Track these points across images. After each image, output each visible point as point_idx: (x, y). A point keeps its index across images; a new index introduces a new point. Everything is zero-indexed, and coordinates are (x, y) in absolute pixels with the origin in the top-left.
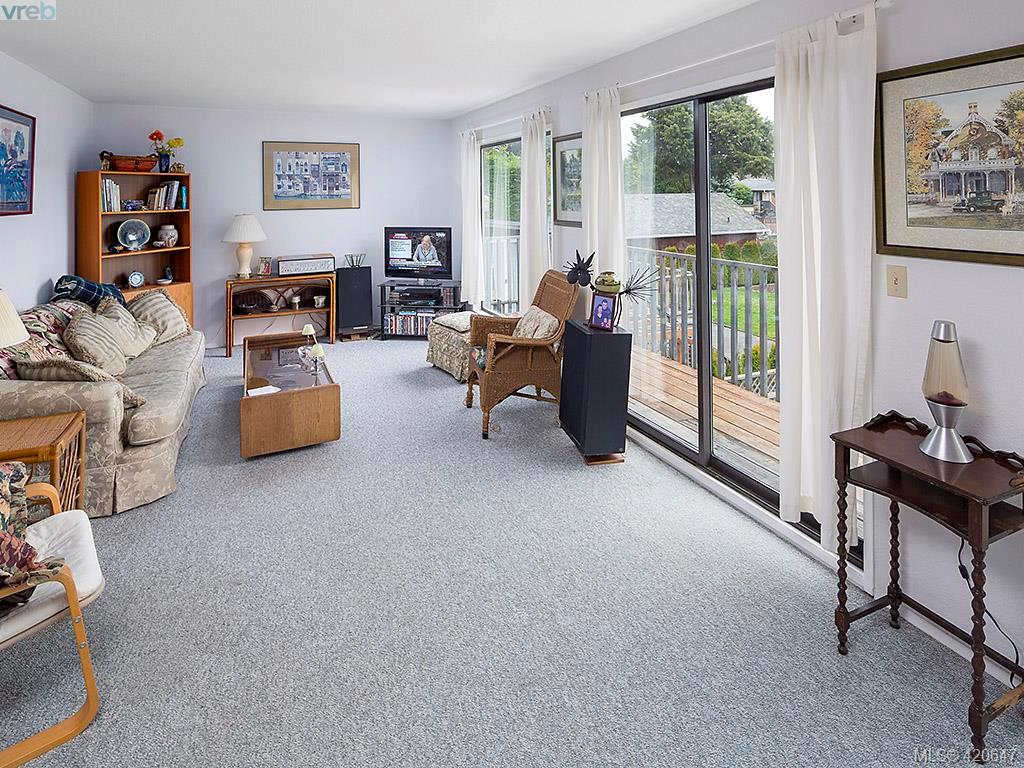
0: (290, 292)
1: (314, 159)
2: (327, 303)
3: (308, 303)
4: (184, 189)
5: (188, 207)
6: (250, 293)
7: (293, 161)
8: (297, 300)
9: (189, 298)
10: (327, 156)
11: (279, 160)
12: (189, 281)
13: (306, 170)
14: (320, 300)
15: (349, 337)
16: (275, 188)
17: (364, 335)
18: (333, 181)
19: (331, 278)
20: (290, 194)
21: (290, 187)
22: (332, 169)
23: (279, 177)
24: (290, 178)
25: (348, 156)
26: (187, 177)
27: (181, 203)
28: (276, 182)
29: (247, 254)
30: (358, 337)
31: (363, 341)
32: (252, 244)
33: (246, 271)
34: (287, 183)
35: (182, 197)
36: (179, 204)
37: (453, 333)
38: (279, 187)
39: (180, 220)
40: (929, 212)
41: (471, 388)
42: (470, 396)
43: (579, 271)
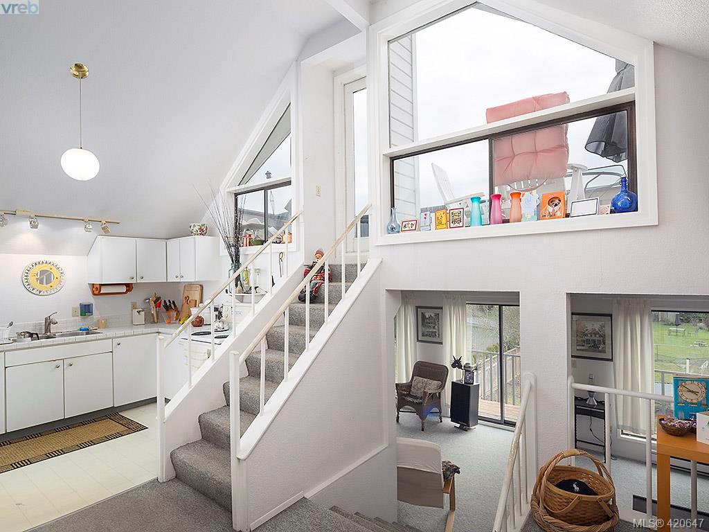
40: (582, 348)
41: (398, 413)
42: (398, 417)
43: (457, 364)
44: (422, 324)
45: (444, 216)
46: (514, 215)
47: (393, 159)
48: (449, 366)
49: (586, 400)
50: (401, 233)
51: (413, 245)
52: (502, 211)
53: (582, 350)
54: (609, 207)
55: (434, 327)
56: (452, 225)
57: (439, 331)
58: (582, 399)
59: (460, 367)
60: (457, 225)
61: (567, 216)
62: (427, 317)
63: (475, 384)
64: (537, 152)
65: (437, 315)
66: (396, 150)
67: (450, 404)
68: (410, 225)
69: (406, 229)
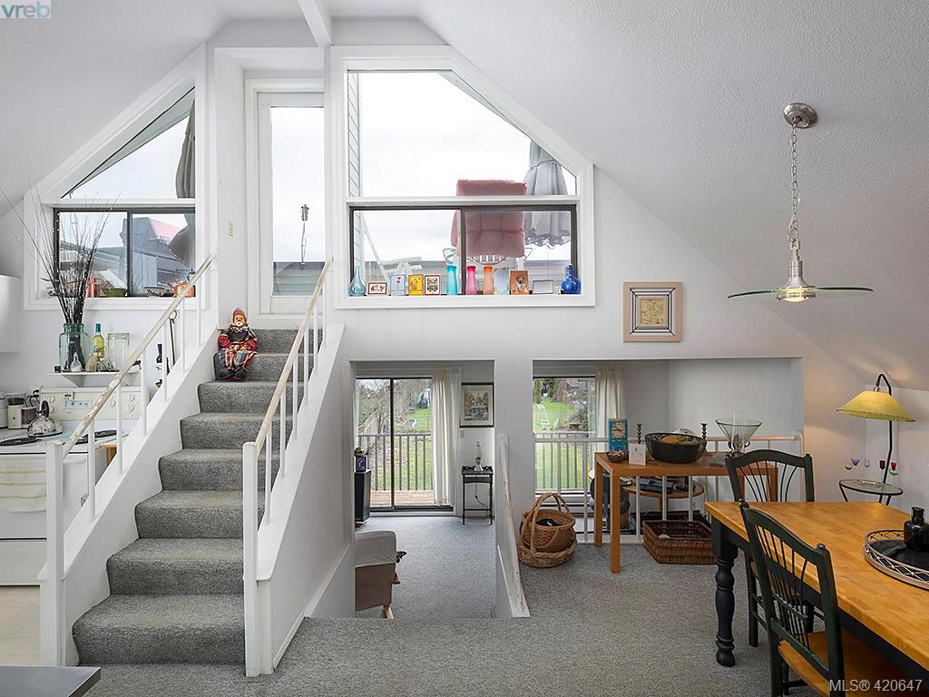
40: (469, 417)
45: (420, 282)
46: (487, 287)
47: (353, 208)
49: (473, 468)
50: (368, 297)
51: (384, 311)
52: (476, 282)
53: (470, 419)
54: (560, 289)
56: (427, 292)
58: (470, 468)
60: (432, 292)
61: (531, 293)
63: (367, 471)
64: (501, 231)
66: (357, 201)
68: (379, 288)
69: (376, 292)
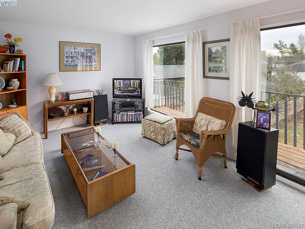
0: (72, 106)
1: (82, 50)
2: (89, 110)
3: (80, 111)
4: (23, 62)
5: (25, 70)
6: (54, 108)
7: (73, 50)
8: (75, 110)
9: (26, 113)
10: (87, 49)
11: (67, 50)
12: (26, 105)
13: (79, 55)
14: (86, 109)
15: (98, 124)
16: (65, 62)
17: (104, 123)
18: (89, 59)
19: (92, 100)
20: (72, 64)
21: (72, 62)
22: (89, 54)
23: (67, 57)
24: (72, 57)
25: (96, 49)
26: (25, 56)
27: (22, 68)
28: (66, 59)
29: (54, 91)
30: (102, 124)
31: (105, 125)
32: (56, 87)
33: (53, 99)
34: (70, 60)
35: (22, 66)
36: (20, 68)
37: (157, 124)
38: (67, 61)
39: (21, 76)
41: (178, 151)
42: (177, 155)
43: (246, 101)
44: (209, 60)
48: (236, 103)
55: (221, 62)
57: (226, 65)
59: (250, 105)
62: (214, 51)
63: (272, 129)
65: (224, 48)
67: (236, 147)
